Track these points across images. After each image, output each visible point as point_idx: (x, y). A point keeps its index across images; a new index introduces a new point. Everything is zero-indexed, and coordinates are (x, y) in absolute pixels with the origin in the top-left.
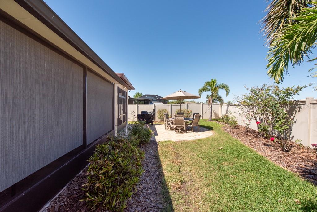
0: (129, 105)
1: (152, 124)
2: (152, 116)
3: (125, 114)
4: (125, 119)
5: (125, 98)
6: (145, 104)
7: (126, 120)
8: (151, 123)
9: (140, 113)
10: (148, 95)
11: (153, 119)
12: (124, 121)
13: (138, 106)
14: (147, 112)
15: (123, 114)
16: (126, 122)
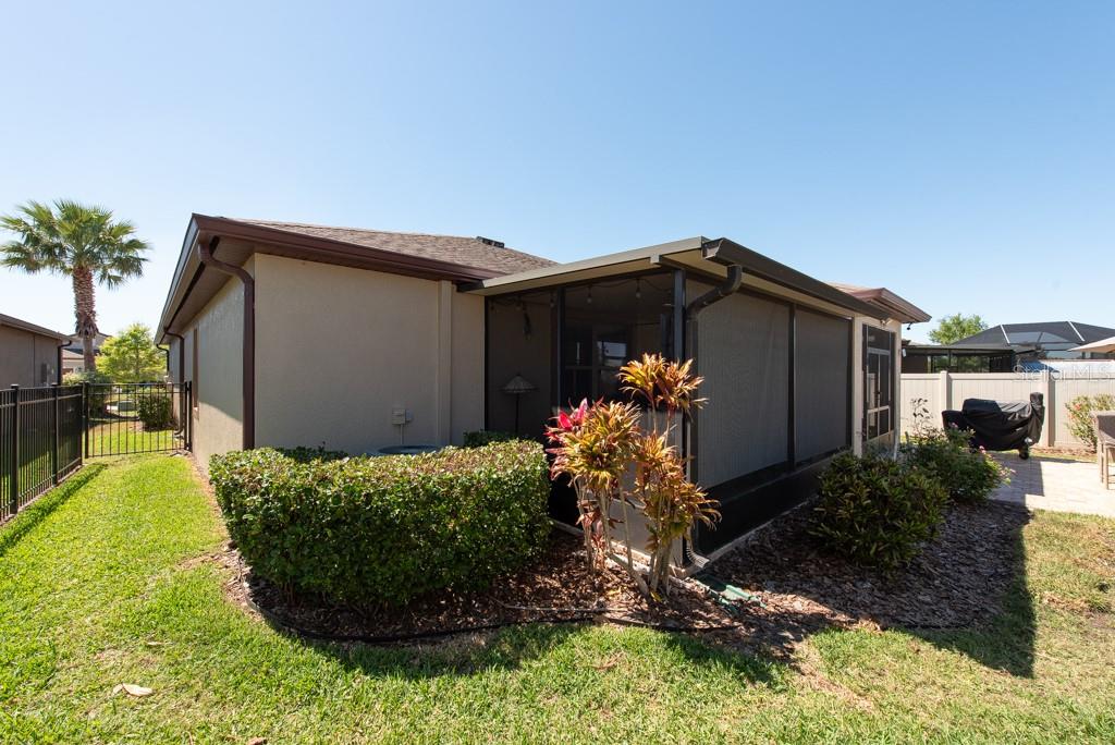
0: (903, 376)
1: (1025, 456)
2: (1024, 422)
3: (887, 407)
4: (888, 421)
5: (888, 353)
6: (991, 371)
7: (892, 428)
8: (1016, 452)
9: (958, 407)
10: (1011, 329)
11: (1027, 434)
12: (884, 430)
13: (949, 381)
14: (993, 405)
15: (881, 405)
16: (890, 432)
